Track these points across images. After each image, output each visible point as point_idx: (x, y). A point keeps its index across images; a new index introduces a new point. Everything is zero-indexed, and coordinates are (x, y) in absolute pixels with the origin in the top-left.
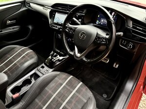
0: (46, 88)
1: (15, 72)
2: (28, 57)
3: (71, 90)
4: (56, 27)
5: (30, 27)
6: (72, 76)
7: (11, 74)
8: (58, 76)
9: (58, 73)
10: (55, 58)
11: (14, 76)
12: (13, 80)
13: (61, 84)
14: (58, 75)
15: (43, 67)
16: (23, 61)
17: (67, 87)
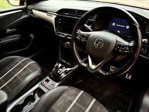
0: (53, 107)
1: (16, 88)
2: (31, 69)
3: (83, 108)
4: (63, 35)
5: (32, 36)
6: (82, 92)
7: (10, 90)
8: (66, 92)
9: (66, 87)
10: (61, 70)
11: (15, 92)
12: (13, 97)
13: (71, 102)
14: (66, 90)
15: (47, 81)
16: (24, 74)
17: (78, 105)
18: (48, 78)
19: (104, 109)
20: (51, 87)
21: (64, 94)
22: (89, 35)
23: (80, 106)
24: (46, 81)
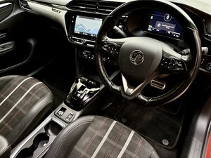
18: (63, 105)
19: (147, 144)
20: (70, 119)
21: (90, 128)
22: (121, 44)
23: (114, 144)
24: (61, 110)
